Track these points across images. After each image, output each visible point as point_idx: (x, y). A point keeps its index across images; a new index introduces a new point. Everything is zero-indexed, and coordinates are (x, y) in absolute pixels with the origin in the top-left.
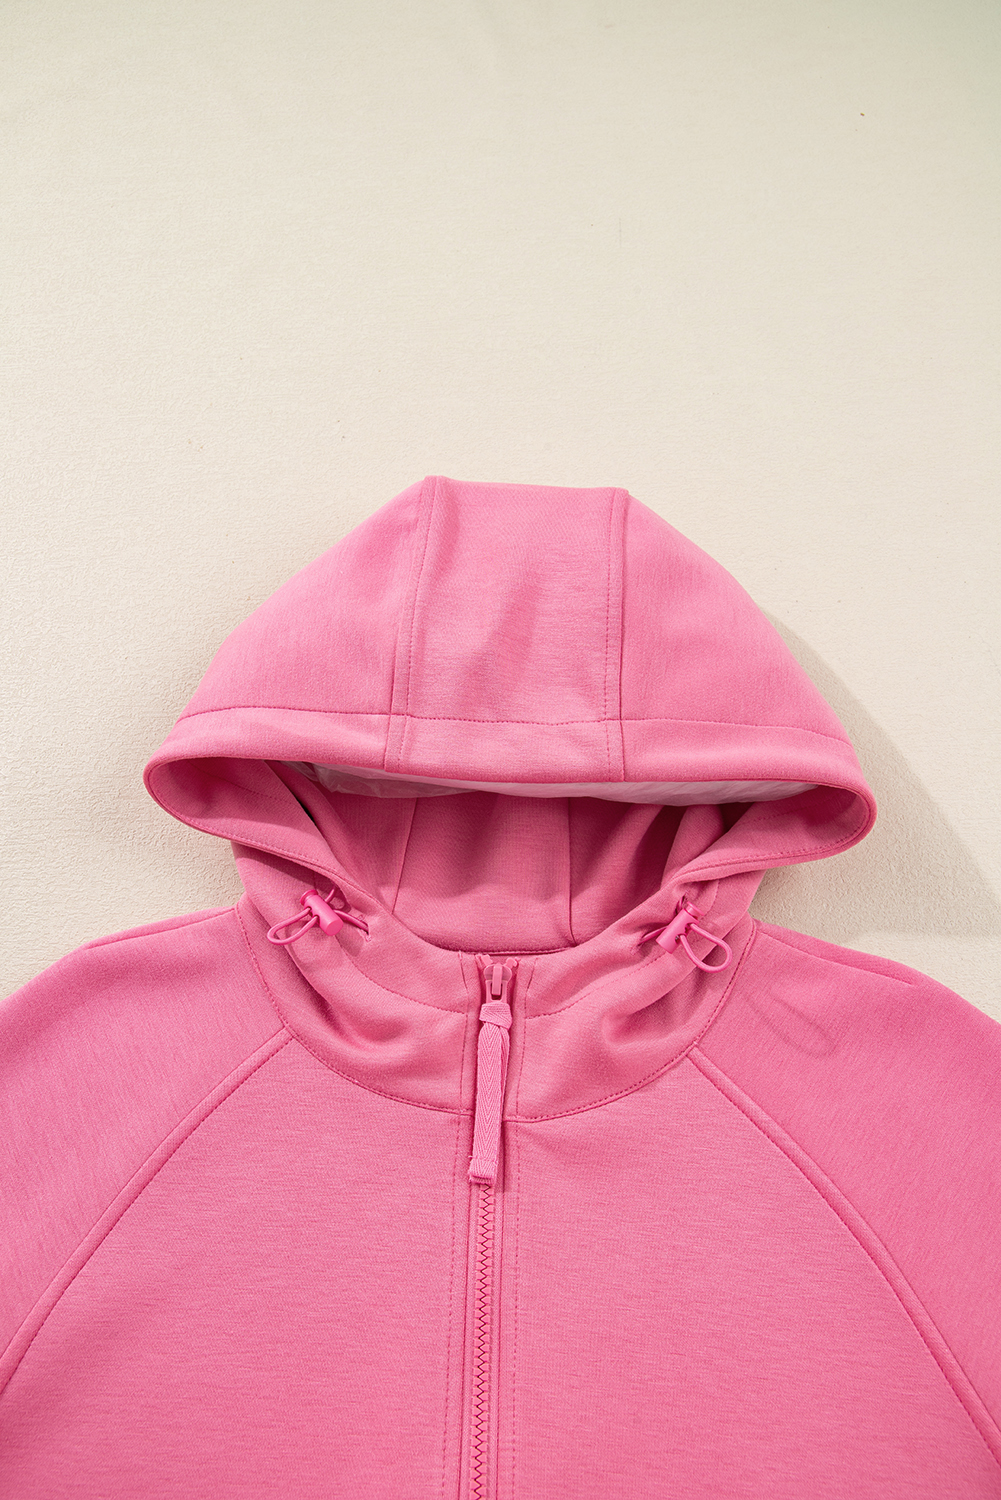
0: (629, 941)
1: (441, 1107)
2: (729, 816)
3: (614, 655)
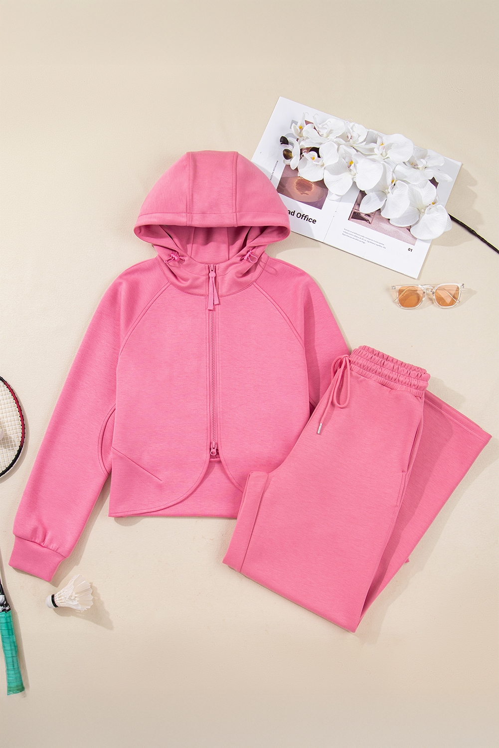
0: (239, 258)
1: (202, 295)
2: (263, 229)
3: (234, 198)
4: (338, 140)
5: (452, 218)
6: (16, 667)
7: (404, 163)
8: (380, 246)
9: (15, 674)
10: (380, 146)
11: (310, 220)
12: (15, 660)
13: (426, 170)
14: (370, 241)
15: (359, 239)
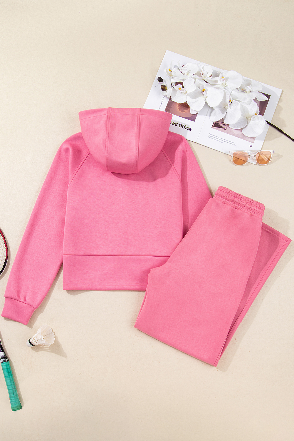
4: (194, 76)
5: (268, 123)
6: (15, 395)
7: (237, 89)
8: (232, 144)
9: (15, 399)
10: (221, 79)
11: (188, 129)
12: (14, 391)
13: (251, 93)
14: (226, 141)
15: (218, 140)
